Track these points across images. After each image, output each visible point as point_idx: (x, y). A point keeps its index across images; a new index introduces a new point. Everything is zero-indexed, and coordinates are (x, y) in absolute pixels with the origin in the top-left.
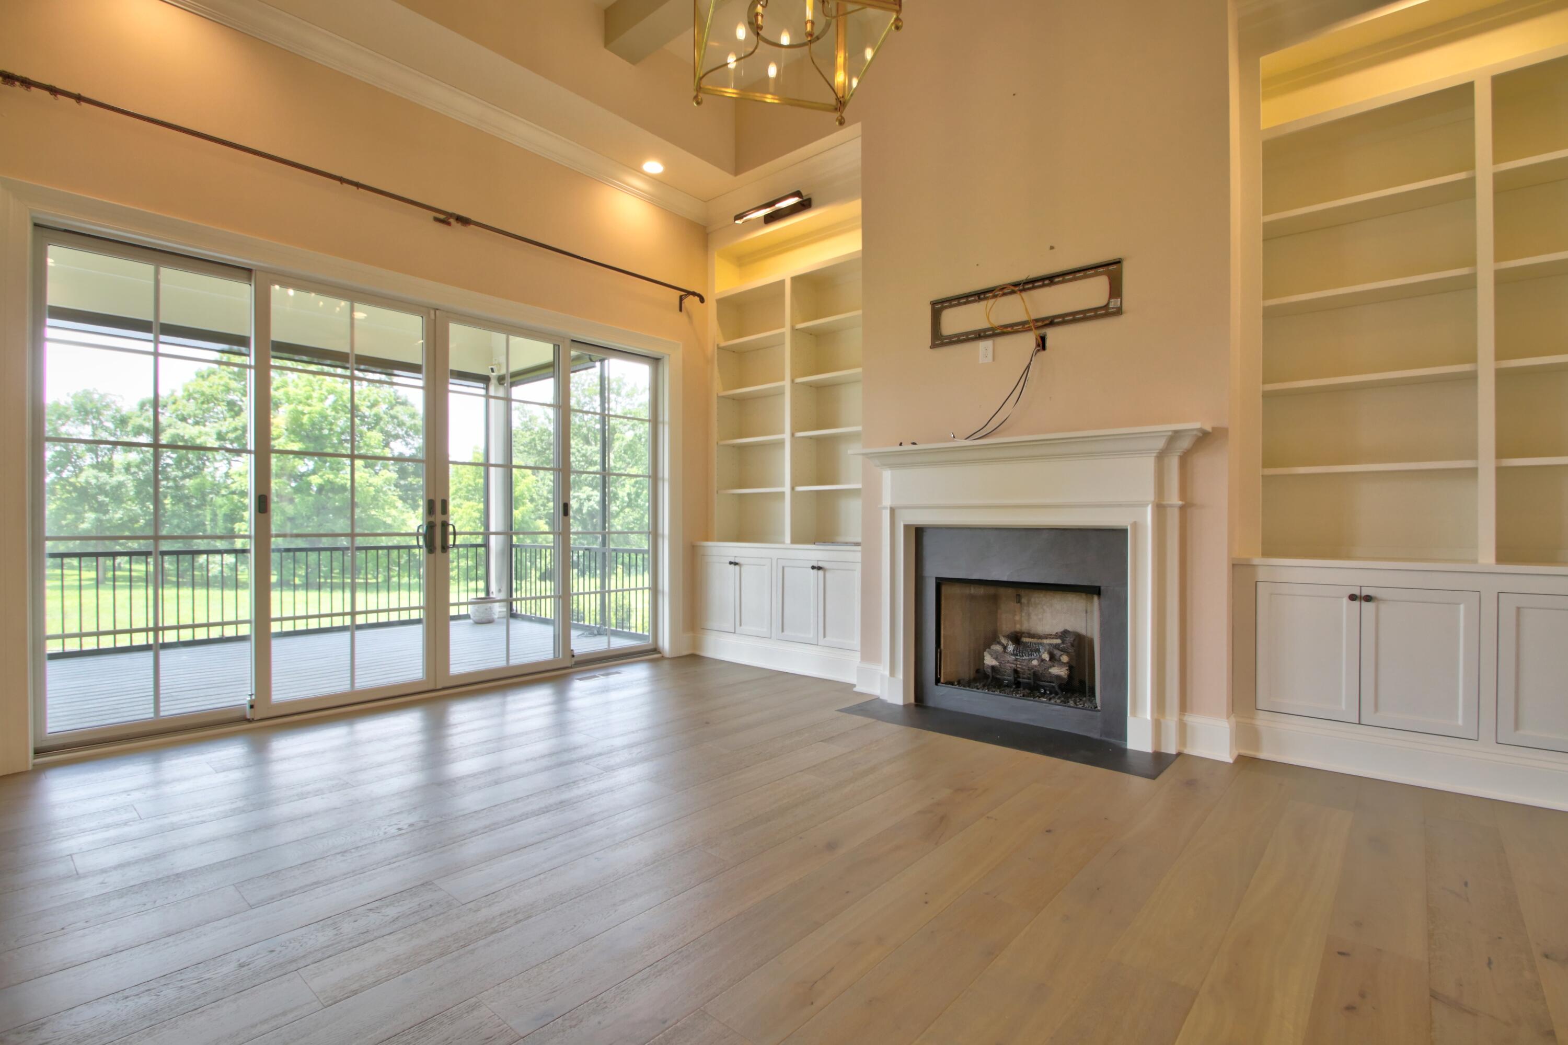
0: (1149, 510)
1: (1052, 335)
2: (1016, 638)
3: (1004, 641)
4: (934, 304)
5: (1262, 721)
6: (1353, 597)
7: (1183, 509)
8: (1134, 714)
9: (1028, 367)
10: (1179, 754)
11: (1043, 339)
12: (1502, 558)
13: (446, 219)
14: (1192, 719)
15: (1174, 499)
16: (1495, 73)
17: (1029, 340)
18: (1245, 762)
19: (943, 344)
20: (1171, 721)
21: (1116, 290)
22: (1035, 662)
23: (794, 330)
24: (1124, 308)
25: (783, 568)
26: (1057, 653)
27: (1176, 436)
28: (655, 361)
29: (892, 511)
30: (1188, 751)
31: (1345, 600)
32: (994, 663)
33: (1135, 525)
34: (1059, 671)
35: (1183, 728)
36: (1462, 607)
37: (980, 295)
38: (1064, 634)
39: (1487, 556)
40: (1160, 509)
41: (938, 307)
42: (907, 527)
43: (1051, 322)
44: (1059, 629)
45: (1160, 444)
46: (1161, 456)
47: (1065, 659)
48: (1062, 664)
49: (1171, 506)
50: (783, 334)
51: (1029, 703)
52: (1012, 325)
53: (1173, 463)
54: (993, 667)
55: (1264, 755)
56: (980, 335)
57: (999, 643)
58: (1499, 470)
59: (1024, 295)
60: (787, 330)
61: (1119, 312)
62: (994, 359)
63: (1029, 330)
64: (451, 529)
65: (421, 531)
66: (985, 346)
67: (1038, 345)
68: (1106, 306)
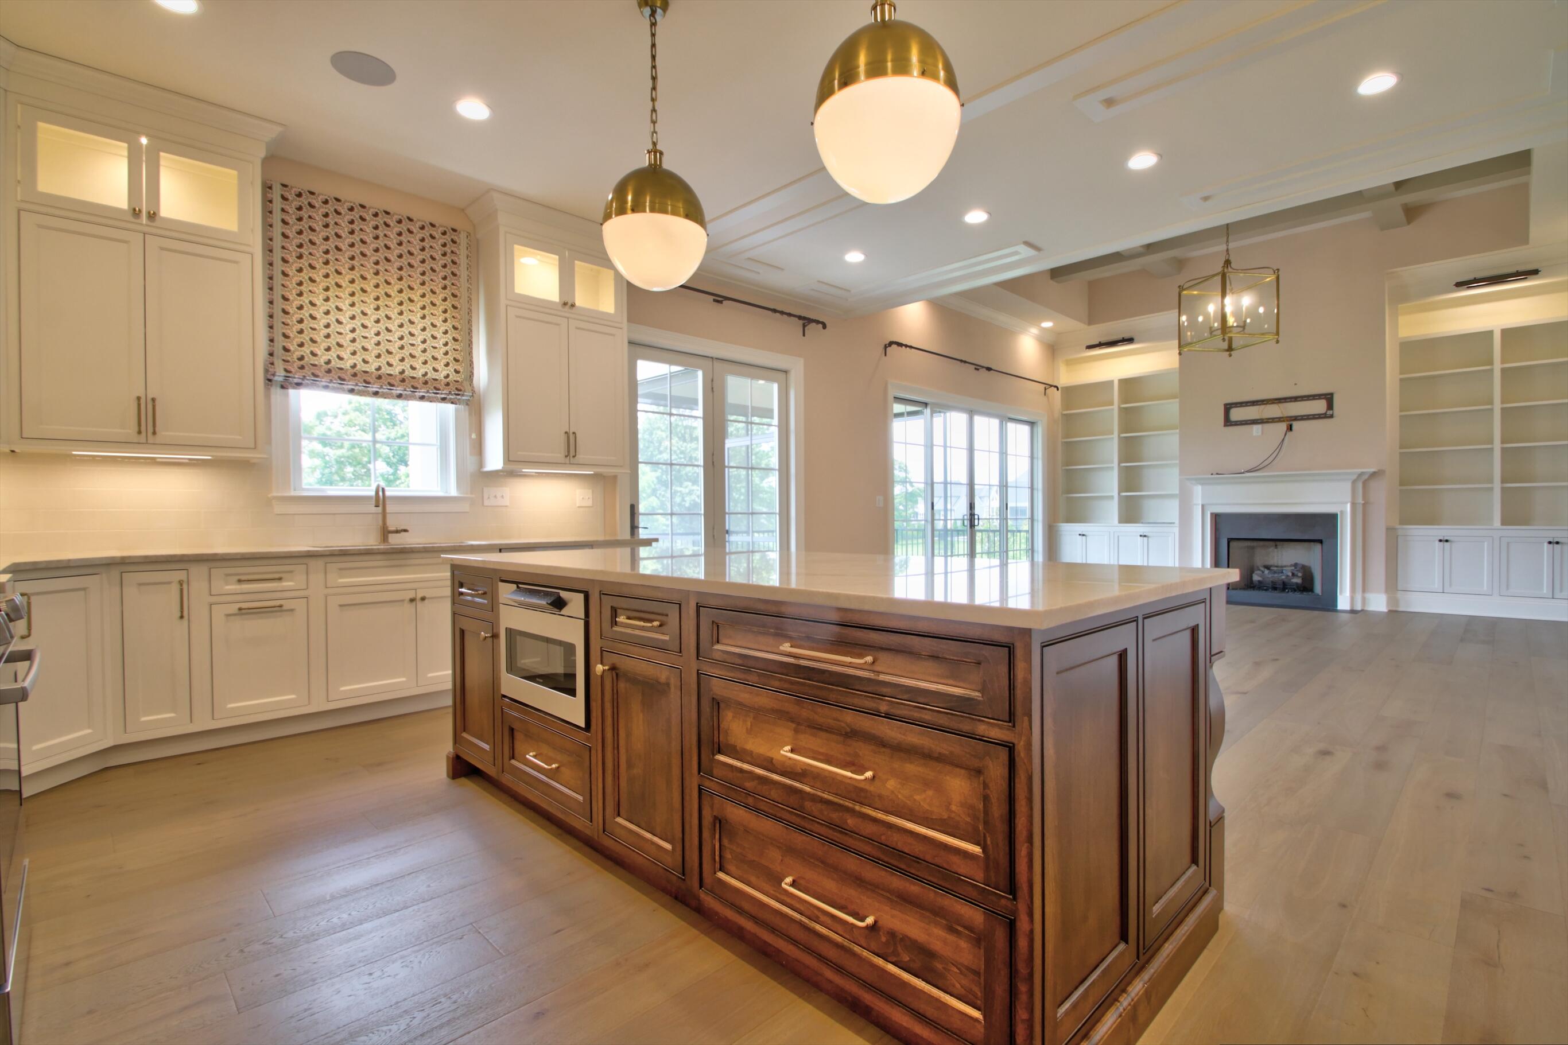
0: (1349, 506)
1: (1296, 425)
2: (1268, 567)
3: (1262, 569)
4: (1226, 405)
5: (1400, 595)
6: (1440, 541)
7: (1364, 505)
8: (1341, 594)
9: (1283, 440)
10: (1362, 610)
11: (1291, 426)
12: (1502, 524)
13: (978, 367)
14: (1370, 596)
15: (1360, 500)
16: (1504, 327)
17: (1283, 426)
18: (1393, 613)
19: (1231, 425)
20: (1359, 597)
21: (1330, 406)
22: (1283, 577)
23: (1120, 409)
24: (1334, 415)
25: (1118, 537)
26: (1296, 573)
27: (1361, 475)
28: (1032, 424)
29: (1203, 506)
30: (1367, 608)
31: (1437, 542)
32: (1260, 579)
33: (1342, 512)
34: (1296, 580)
35: (1364, 600)
36: (1486, 543)
37: (1254, 403)
38: (1296, 565)
39: (1497, 522)
40: (1354, 505)
41: (1228, 408)
42: (1212, 514)
43: (1296, 418)
44: (1293, 563)
45: (1355, 477)
46: (1354, 482)
47: (1300, 574)
48: (1299, 577)
49: (1359, 503)
50: (1113, 409)
51: (1283, 595)
52: (1273, 419)
53: (1360, 485)
54: (1259, 581)
55: (1401, 609)
56: (1254, 422)
57: (1259, 570)
58: (1503, 489)
59: (1280, 405)
60: (1115, 407)
61: (1332, 416)
62: (1262, 433)
63: (1284, 421)
64: (976, 517)
65: (966, 517)
66: (1256, 429)
67: (1287, 429)
68: (1325, 414)
